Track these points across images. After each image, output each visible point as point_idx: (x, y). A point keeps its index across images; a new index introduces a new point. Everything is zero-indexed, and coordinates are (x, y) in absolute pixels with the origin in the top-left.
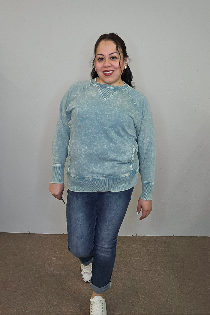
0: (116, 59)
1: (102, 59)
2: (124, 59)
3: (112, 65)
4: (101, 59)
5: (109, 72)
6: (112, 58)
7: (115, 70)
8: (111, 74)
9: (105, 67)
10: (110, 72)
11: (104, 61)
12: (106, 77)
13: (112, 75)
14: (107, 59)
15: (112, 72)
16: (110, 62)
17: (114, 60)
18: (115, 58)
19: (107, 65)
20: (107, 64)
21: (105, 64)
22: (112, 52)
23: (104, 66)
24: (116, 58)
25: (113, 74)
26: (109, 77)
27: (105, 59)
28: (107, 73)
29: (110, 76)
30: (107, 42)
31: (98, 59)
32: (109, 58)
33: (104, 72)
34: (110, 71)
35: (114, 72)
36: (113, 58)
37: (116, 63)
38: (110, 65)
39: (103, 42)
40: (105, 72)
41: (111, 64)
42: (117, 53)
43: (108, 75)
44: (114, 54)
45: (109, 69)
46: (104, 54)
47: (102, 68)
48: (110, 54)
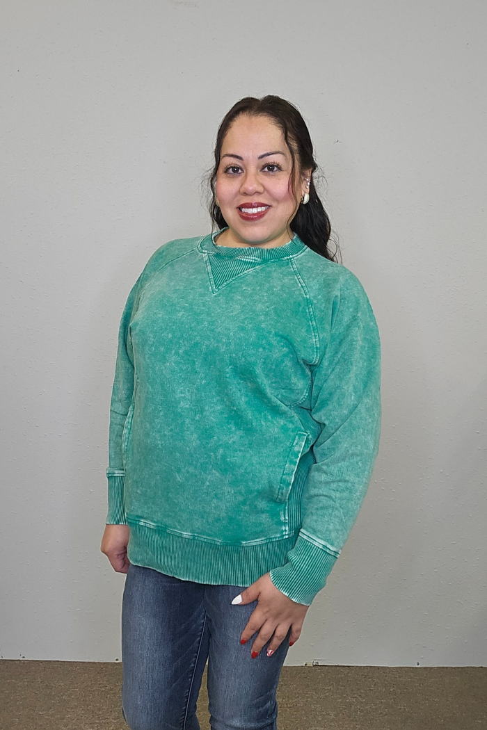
0: (278, 173)
1: (238, 168)
2: (302, 173)
3: (265, 189)
4: (233, 168)
5: (255, 210)
6: (266, 169)
7: (274, 204)
8: (260, 215)
9: (245, 194)
10: (259, 209)
11: (243, 175)
12: (247, 222)
13: (262, 220)
14: (252, 169)
15: (263, 209)
16: (261, 181)
17: (271, 173)
18: (276, 169)
19: (251, 188)
20: (251, 186)
21: (245, 186)
22: (268, 152)
23: (242, 190)
25: (266, 217)
26: (255, 225)
27: (246, 170)
28: (250, 211)
29: (256, 222)
31: (226, 171)
32: (258, 167)
33: (240, 208)
34: (257, 207)
35: (271, 211)
36: (271, 168)
37: (279, 184)
38: (261, 189)
39: (242, 120)
40: (244, 210)
41: (263, 187)
42: (283, 154)
43: (253, 219)
44: (274, 155)
45: (257, 199)
46: (242, 156)
47: (236, 195)
48: (262, 157)
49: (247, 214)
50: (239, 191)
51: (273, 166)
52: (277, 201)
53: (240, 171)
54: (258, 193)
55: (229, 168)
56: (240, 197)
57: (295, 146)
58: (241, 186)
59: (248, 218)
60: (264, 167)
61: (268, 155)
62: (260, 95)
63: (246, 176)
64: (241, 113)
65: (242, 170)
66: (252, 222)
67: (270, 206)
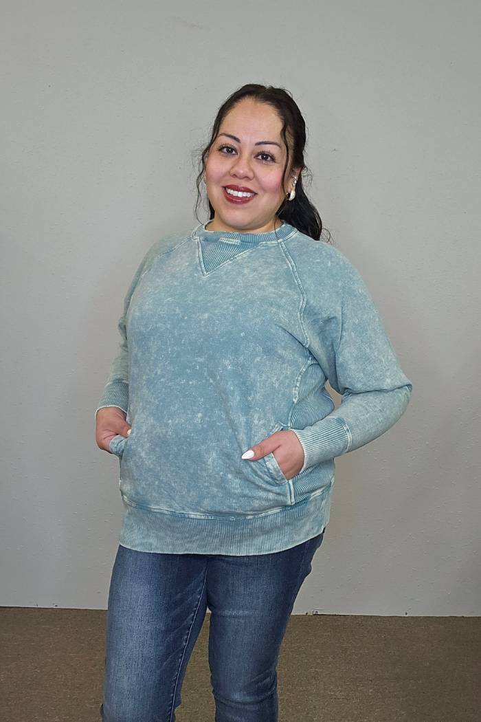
0: (271, 163)
1: (232, 150)
2: (292, 170)
3: (255, 176)
4: (227, 147)
5: (240, 194)
6: (260, 157)
7: (260, 193)
8: (245, 200)
9: (235, 176)
10: (245, 194)
11: (237, 157)
12: (230, 204)
13: (246, 205)
14: (246, 154)
15: (249, 195)
16: (252, 167)
17: (264, 161)
18: (269, 158)
19: (242, 172)
20: (242, 170)
21: (236, 168)
22: (266, 140)
23: (233, 172)
24: (273, 159)
25: (250, 203)
26: (237, 209)
27: (241, 153)
28: (235, 193)
29: (240, 206)
30: (258, 104)
31: (221, 149)
32: (252, 153)
33: (225, 188)
34: (243, 191)
35: (256, 199)
36: (265, 157)
37: (271, 175)
38: (251, 175)
39: (248, 103)
40: (230, 191)
41: (254, 173)
42: (279, 146)
43: (236, 202)
44: (271, 146)
45: (244, 184)
46: (240, 139)
47: (225, 175)
48: (259, 144)
49: (232, 196)
50: (229, 172)
51: (267, 156)
52: (264, 190)
53: (234, 152)
54: (247, 178)
55: (224, 148)
56: (228, 177)
57: (291, 142)
58: (232, 168)
59: (231, 200)
60: (258, 154)
61: (265, 143)
63: (239, 158)
64: (247, 96)
65: (236, 151)
66: (234, 205)
67: (256, 194)
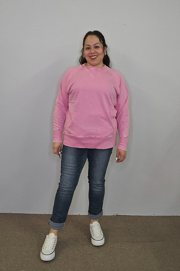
0: (99, 48)
3: (96, 52)
4: (88, 48)
5: (94, 57)
9: (91, 54)
11: (90, 49)
12: (92, 60)
13: (96, 59)
14: (92, 48)
16: (95, 50)
20: (92, 51)
23: (90, 53)
26: (95, 61)
31: (86, 49)
33: (90, 57)
36: (97, 47)
37: (100, 50)
39: (89, 37)
42: (99, 44)
43: (94, 59)
45: (94, 55)
46: (90, 45)
48: (95, 45)
54: (94, 53)
57: (102, 41)
58: (90, 52)
60: (95, 47)
61: (96, 44)
62: (93, 31)
66: (93, 60)
67: (97, 56)
